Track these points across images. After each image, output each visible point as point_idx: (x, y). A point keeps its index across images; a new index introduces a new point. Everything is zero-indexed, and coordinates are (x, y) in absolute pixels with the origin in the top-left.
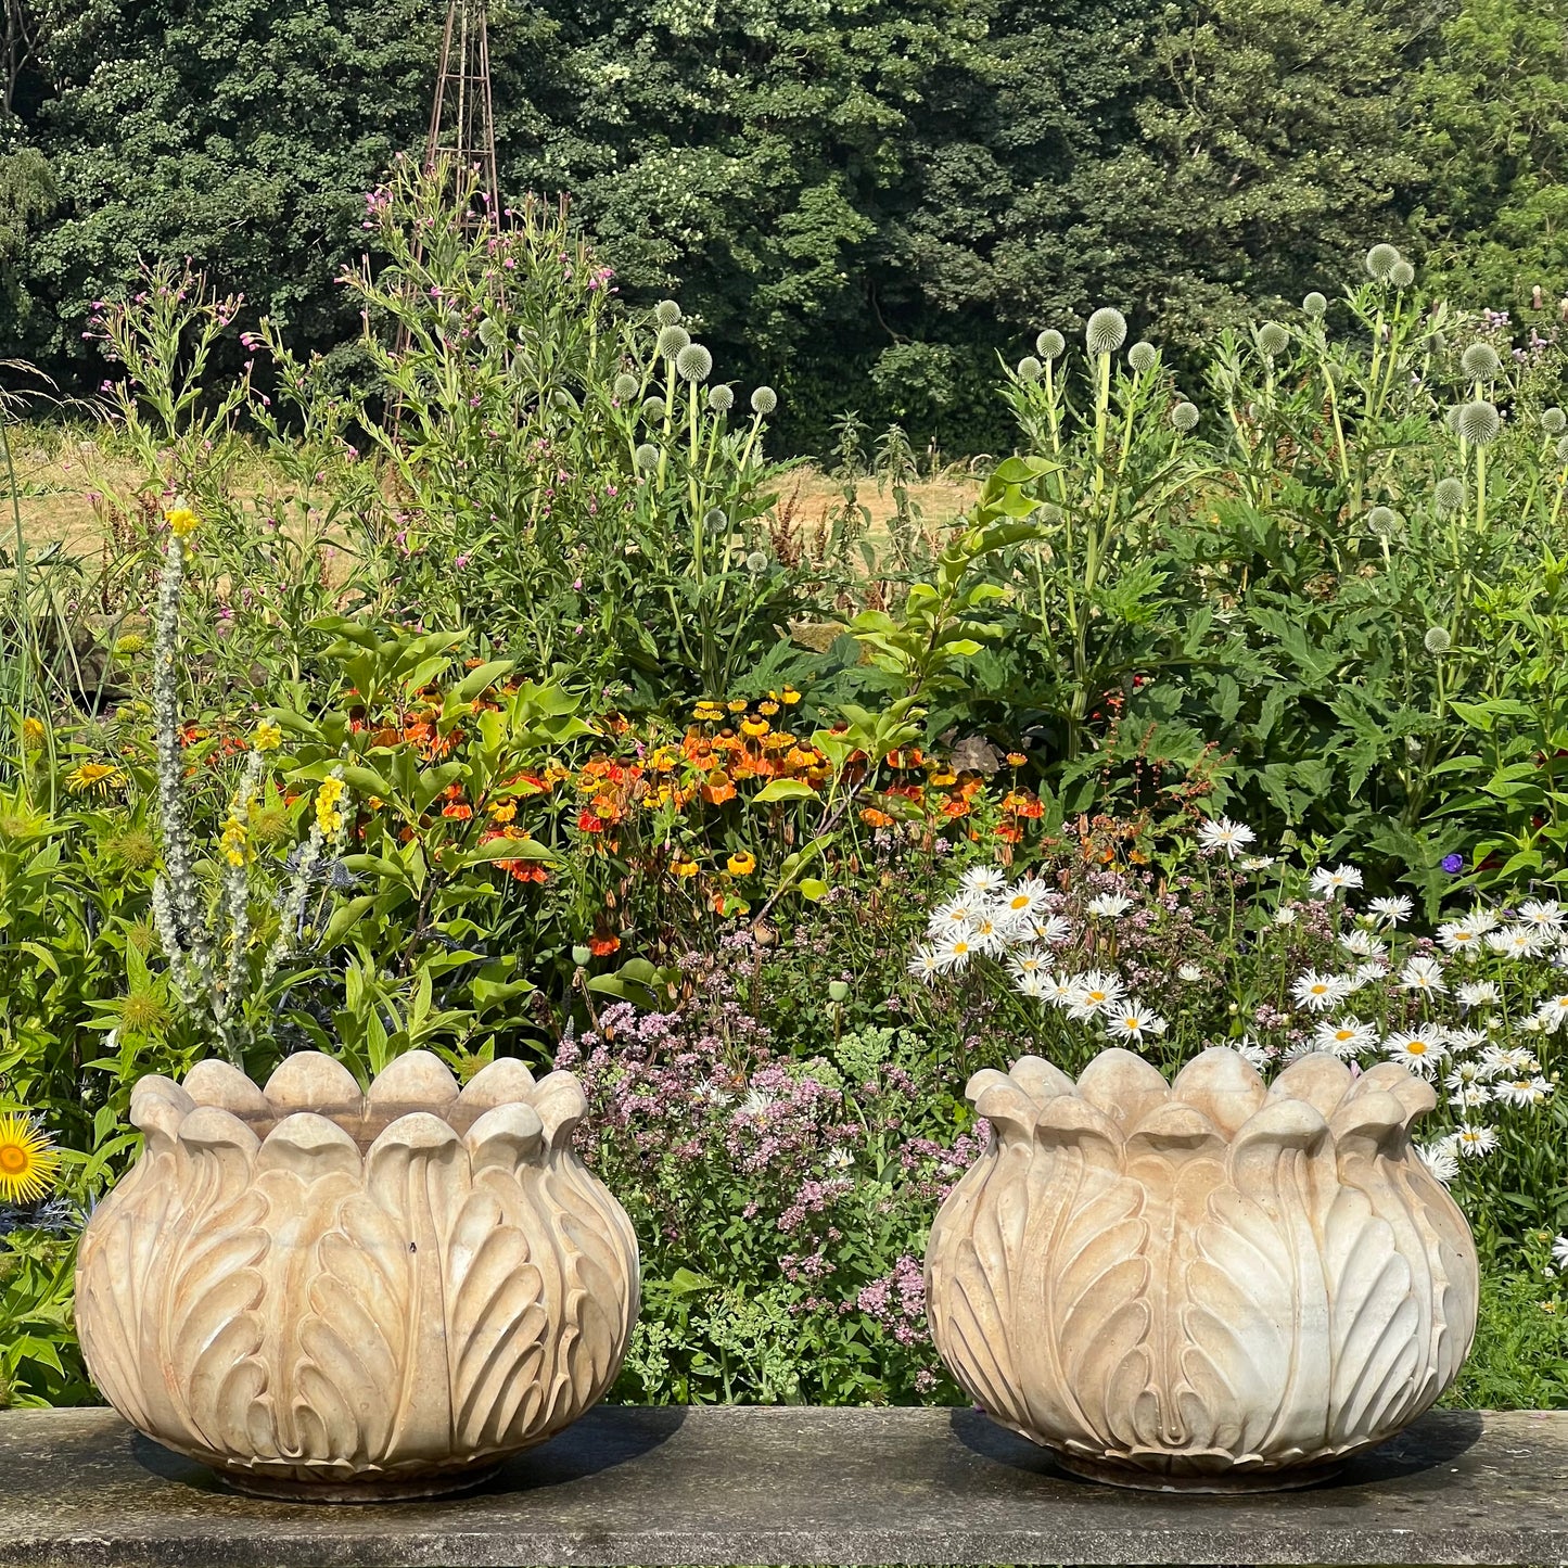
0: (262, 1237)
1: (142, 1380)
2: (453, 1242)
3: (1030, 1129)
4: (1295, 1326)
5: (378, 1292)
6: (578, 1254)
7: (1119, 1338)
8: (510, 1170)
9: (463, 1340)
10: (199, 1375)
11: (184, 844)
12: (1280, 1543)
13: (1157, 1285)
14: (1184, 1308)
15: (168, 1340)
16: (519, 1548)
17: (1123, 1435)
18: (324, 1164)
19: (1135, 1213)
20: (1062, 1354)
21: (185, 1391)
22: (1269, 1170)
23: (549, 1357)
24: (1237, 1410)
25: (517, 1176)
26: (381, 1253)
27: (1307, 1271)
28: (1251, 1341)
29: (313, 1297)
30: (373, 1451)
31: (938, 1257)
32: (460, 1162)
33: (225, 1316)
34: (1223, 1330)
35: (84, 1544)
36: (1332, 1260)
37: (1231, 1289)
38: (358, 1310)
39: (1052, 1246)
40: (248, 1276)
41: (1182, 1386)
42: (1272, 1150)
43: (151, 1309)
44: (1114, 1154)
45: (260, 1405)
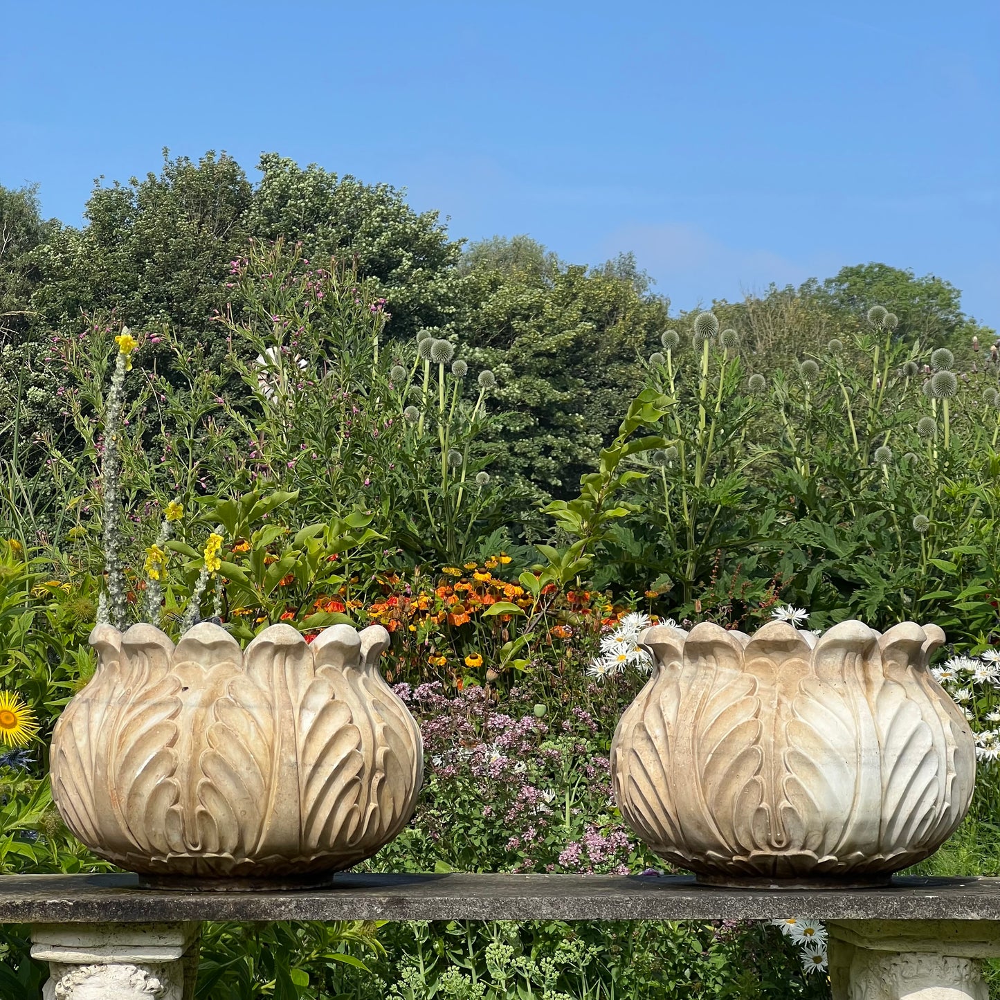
0: (176, 701)
1: (95, 803)
2: (302, 707)
3: (680, 650)
4: (858, 763)
5: (253, 736)
6: (384, 724)
7: (742, 773)
8: (340, 669)
9: (309, 770)
10: (134, 793)
11: (119, 571)
12: (850, 905)
13: (767, 736)
14: (784, 751)
15: (112, 773)
16: (345, 907)
17: (745, 842)
18: (218, 656)
19: (752, 693)
20: (704, 787)
21: (124, 806)
22: (839, 666)
23: (365, 789)
24: (820, 819)
25: (344, 673)
26: (255, 712)
27: (865, 727)
28: (829, 772)
29: (210, 737)
30: (248, 847)
31: (620, 741)
32: (307, 660)
33: (151, 753)
34: (810, 765)
35: (54, 904)
36: (881, 723)
37: (816, 738)
38: (240, 747)
39: (697, 717)
40: (168, 726)
41: (784, 804)
42: (840, 653)
43: (102, 753)
44: (737, 658)
45: (174, 812)
